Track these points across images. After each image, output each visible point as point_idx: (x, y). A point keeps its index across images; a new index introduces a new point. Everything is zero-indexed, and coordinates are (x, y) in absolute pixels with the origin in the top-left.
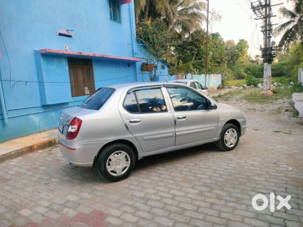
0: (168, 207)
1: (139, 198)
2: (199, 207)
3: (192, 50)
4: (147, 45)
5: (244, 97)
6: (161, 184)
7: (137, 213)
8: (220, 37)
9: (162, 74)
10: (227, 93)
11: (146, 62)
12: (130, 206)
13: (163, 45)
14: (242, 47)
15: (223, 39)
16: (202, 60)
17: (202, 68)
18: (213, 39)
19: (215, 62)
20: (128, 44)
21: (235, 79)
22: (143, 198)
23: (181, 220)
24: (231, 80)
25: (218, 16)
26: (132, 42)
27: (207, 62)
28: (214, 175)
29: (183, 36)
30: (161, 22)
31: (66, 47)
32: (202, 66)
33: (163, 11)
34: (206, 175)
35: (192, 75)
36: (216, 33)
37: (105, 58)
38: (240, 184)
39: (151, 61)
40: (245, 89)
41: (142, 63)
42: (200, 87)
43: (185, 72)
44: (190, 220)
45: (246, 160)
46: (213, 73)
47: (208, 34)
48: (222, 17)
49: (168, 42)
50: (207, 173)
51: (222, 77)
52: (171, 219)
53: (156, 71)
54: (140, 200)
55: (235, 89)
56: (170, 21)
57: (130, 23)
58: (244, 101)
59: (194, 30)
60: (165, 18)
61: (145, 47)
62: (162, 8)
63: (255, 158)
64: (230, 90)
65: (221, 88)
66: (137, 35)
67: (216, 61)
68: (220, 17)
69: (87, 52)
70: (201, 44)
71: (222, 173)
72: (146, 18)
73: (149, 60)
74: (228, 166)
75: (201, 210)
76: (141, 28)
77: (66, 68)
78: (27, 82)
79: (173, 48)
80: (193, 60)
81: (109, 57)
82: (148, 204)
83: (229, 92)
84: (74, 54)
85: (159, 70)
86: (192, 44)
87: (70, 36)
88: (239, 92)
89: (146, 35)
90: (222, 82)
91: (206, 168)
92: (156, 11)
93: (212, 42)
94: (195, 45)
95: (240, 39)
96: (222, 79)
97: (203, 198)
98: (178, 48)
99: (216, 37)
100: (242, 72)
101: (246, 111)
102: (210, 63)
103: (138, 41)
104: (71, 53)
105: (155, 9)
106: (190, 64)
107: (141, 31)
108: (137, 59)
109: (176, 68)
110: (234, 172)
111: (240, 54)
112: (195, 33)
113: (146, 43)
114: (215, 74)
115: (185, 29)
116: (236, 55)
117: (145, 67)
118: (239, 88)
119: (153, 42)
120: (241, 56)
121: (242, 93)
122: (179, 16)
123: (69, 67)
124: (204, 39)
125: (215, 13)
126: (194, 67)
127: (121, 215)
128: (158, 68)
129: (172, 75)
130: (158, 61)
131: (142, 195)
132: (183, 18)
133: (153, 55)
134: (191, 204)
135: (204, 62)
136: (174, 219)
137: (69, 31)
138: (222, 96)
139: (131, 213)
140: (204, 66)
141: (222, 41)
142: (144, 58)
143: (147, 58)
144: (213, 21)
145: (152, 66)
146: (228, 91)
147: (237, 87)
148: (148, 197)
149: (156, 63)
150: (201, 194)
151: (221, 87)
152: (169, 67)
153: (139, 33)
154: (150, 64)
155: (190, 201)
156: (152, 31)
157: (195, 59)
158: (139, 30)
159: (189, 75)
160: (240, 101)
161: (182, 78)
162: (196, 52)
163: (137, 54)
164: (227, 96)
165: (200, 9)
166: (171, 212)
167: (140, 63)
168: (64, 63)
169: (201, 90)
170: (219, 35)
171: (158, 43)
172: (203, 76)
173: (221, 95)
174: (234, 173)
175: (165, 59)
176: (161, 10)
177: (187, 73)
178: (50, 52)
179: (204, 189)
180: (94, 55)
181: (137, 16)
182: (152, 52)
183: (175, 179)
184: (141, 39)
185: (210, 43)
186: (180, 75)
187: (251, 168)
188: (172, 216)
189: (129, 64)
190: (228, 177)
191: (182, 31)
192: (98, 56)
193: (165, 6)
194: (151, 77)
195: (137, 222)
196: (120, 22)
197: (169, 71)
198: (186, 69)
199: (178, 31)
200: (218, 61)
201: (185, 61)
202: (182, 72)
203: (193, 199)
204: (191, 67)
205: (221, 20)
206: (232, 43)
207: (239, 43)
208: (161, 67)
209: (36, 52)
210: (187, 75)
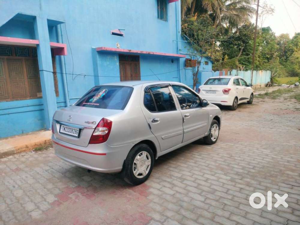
0: (201, 187)
1: (176, 178)
2: (228, 190)
3: (239, 45)
4: (192, 41)
5: (294, 96)
6: (197, 169)
7: (174, 188)
8: (271, 31)
9: (205, 70)
10: (275, 91)
11: (190, 58)
12: (169, 182)
13: (208, 41)
14: (298, 42)
15: (275, 34)
16: (249, 56)
17: (249, 64)
18: (262, 33)
19: (264, 58)
20: (173, 41)
21: (287, 76)
22: (180, 178)
23: (212, 198)
24: (283, 77)
25: (270, 9)
26: (177, 39)
27: (255, 58)
28: (247, 166)
29: (230, 31)
30: (207, 18)
31: (117, 45)
32: (249, 62)
33: (209, 6)
34: (240, 166)
35: (237, 71)
36: (267, 27)
37: (151, 54)
38: (271, 176)
39: (195, 57)
40: (297, 87)
41: (186, 59)
42: (244, 84)
43: (230, 68)
44: (220, 198)
45: (282, 156)
46: (261, 70)
47: (258, 29)
48: (274, 10)
49: (213, 38)
50: (240, 164)
51: (271, 74)
52: (202, 196)
53: (199, 66)
54: (177, 179)
55: (285, 87)
56: (217, 16)
57: (176, 21)
58: (293, 100)
59: (242, 24)
60: (212, 14)
61: (189, 43)
62: (209, 4)
63: (292, 155)
64: (279, 88)
65: (269, 86)
66: (182, 31)
67: (264, 56)
68: (272, 10)
69: (135, 49)
70: (249, 39)
71: (256, 165)
72: (192, 14)
73: (192, 56)
74: (263, 160)
75: (230, 192)
76: (186, 25)
77: (117, 64)
78: (86, 76)
79: (218, 43)
80: (239, 56)
81: (155, 54)
82: (184, 182)
83: (278, 90)
84: (124, 51)
85: (202, 66)
86: (239, 39)
87: (121, 35)
88: (289, 91)
89: (191, 31)
90: (271, 79)
91: (241, 160)
92: (203, 7)
93: (262, 37)
94: (243, 40)
95: (295, 33)
96: (271, 76)
97: (234, 184)
98: (225, 43)
99: (267, 31)
100: (297, 68)
101: (293, 110)
102: (258, 59)
103: (183, 37)
104: (122, 51)
105: (201, 5)
106: (236, 60)
107: (186, 27)
108: (181, 55)
109: (220, 64)
110: (268, 165)
111: (296, 49)
112: (243, 27)
113: (191, 39)
114: (263, 71)
115: (233, 24)
116: (291, 50)
117: (189, 63)
118: (291, 86)
119: (198, 38)
120: (296, 52)
121: (293, 92)
122: (226, 10)
123: (119, 63)
124: (252, 33)
125: (267, 6)
126: (240, 63)
127: (161, 188)
128: (202, 64)
129: (216, 71)
130: (202, 57)
131: (179, 175)
132: (231, 13)
133: (197, 51)
134: (222, 187)
135: (252, 58)
136: (205, 196)
137: (121, 30)
138: (269, 95)
139: (169, 188)
140: (251, 62)
141: (273, 36)
142: (188, 54)
143: (191, 54)
144: (263, 15)
145: (195, 62)
146: (276, 89)
147: (287, 85)
148: (184, 177)
149: (200, 59)
150: (232, 180)
151: (270, 84)
152: (213, 63)
153: (184, 29)
154: (193, 60)
155: (221, 184)
156: (197, 28)
157: (241, 55)
158: (184, 26)
159: (234, 72)
160: (288, 100)
161: (226, 74)
162: (243, 48)
163: (181, 50)
164: (274, 95)
165: (249, 3)
166: (203, 191)
167: (184, 59)
168: (116, 59)
169: (246, 87)
170: (270, 29)
171: (202, 39)
172: (249, 72)
173: (268, 93)
174: (268, 167)
175: (209, 55)
176: (208, 5)
177: (232, 69)
178: (105, 50)
179: (236, 177)
180: (141, 52)
181: (184, 12)
182: (196, 48)
183: (210, 166)
184: (186, 35)
185: (260, 38)
186: (224, 71)
187: (286, 163)
188: (204, 193)
189: (173, 60)
190: (261, 169)
191: (229, 26)
192: (145, 53)
193: (211, 2)
194: (193, 73)
195: (174, 194)
196: (166, 20)
197: (213, 67)
198: (231, 65)
199: (225, 26)
200: (267, 57)
201: (231, 57)
202: (227, 68)
203: (224, 184)
204: (237, 63)
205: (273, 13)
206: (286, 37)
207: (295, 37)
208: (204, 63)
209: (93, 50)
210: (232, 71)
